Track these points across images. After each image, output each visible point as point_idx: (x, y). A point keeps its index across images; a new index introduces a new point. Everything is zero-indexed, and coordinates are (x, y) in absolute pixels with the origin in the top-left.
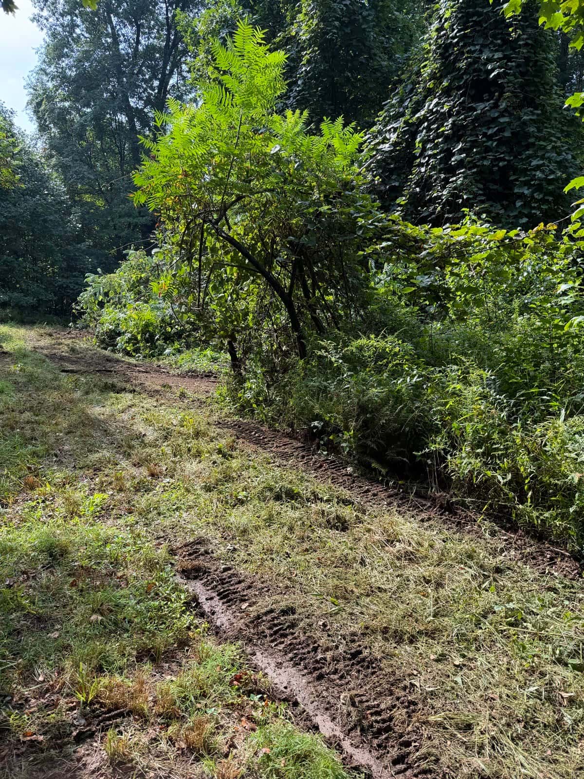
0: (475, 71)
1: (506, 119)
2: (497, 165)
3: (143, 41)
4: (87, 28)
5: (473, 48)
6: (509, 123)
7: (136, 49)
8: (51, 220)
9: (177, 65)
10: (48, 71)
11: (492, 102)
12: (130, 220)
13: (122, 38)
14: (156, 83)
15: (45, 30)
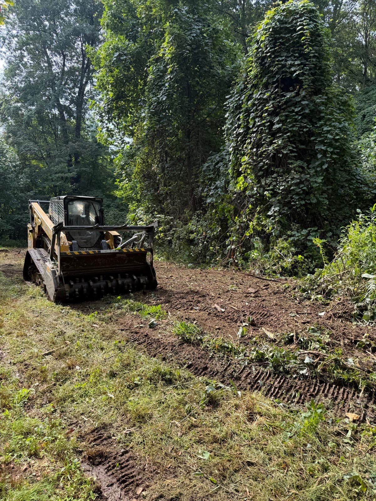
0: (283, 72)
1: (306, 102)
2: (302, 131)
3: (68, 65)
4: (31, 58)
5: (280, 59)
6: (307, 105)
7: (63, 70)
8: (9, 178)
9: (90, 78)
10: (6, 85)
11: (295, 91)
12: (63, 175)
13: (54, 63)
14: (77, 90)
15: (4, 60)
